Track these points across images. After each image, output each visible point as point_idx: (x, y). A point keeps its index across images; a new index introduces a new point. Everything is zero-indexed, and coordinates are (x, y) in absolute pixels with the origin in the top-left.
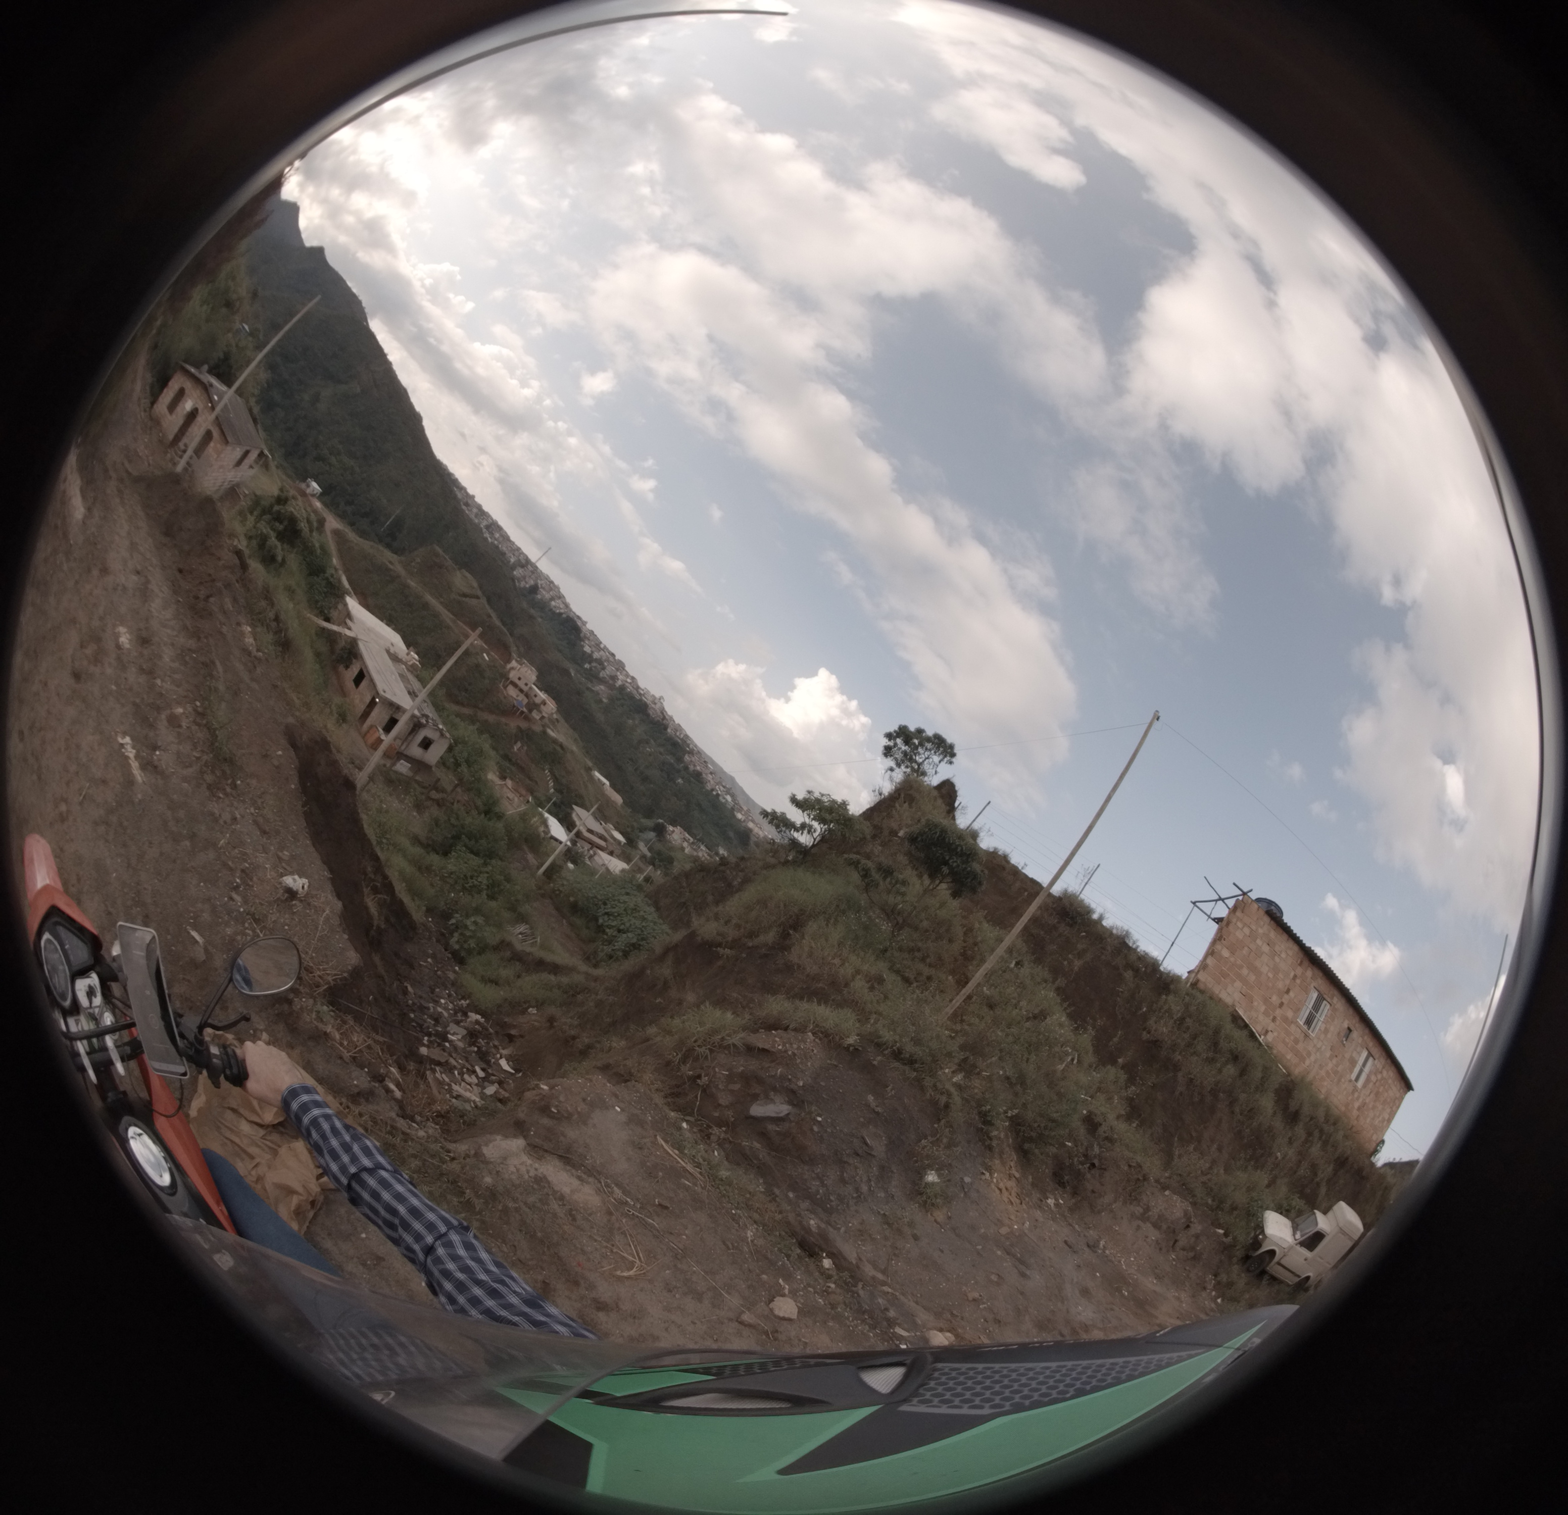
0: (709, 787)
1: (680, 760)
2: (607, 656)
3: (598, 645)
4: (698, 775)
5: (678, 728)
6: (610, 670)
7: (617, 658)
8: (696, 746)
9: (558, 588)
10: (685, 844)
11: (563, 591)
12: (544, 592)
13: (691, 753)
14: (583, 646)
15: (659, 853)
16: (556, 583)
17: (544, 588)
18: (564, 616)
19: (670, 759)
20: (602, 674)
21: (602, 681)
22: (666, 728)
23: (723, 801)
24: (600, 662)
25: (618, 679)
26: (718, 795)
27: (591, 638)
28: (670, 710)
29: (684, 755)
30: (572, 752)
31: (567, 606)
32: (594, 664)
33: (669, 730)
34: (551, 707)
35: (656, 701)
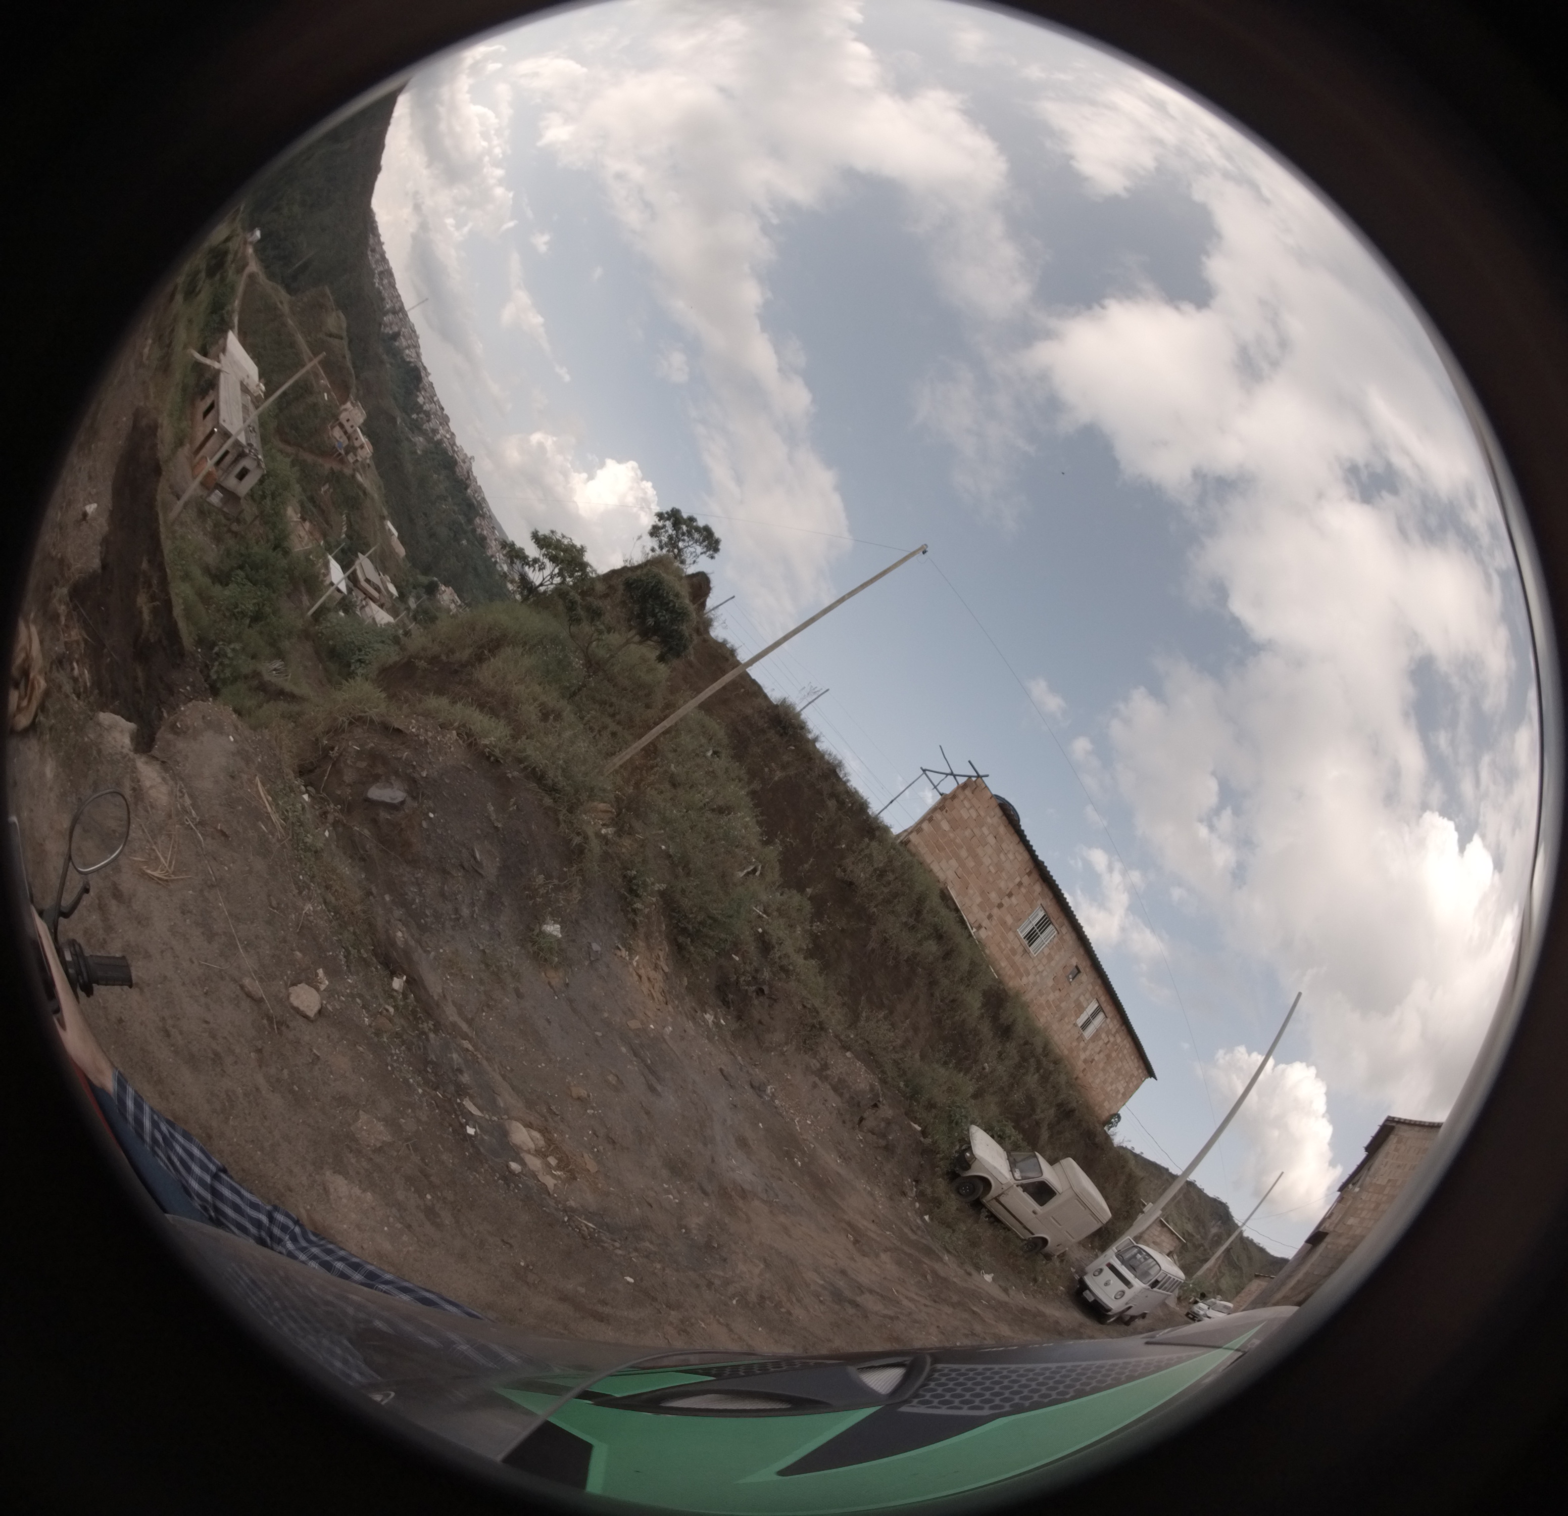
0: (489, 553)
1: (470, 521)
2: (436, 411)
3: (432, 398)
4: (483, 539)
5: (478, 490)
6: (434, 423)
7: (445, 412)
8: (489, 510)
9: (417, 337)
10: (453, 606)
11: (421, 341)
12: (403, 340)
13: (483, 516)
14: (417, 396)
15: (426, 612)
16: (418, 332)
17: (404, 336)
18: (412, 365)
19: (462, 519)
20: (426, 426)
21: (423, 433)
22: (466, 488)
23: (499, 569)
24: (428, 414)
25: (438, 433)
26: (496, 562)
27: (428, 390)
28: (476, 471)
29: (476, 517)
30: (372, 499)
31: (418, 355)
32: (422, 415)
33: (469, 491)
34: (368, 451)
35: (466, 460)
